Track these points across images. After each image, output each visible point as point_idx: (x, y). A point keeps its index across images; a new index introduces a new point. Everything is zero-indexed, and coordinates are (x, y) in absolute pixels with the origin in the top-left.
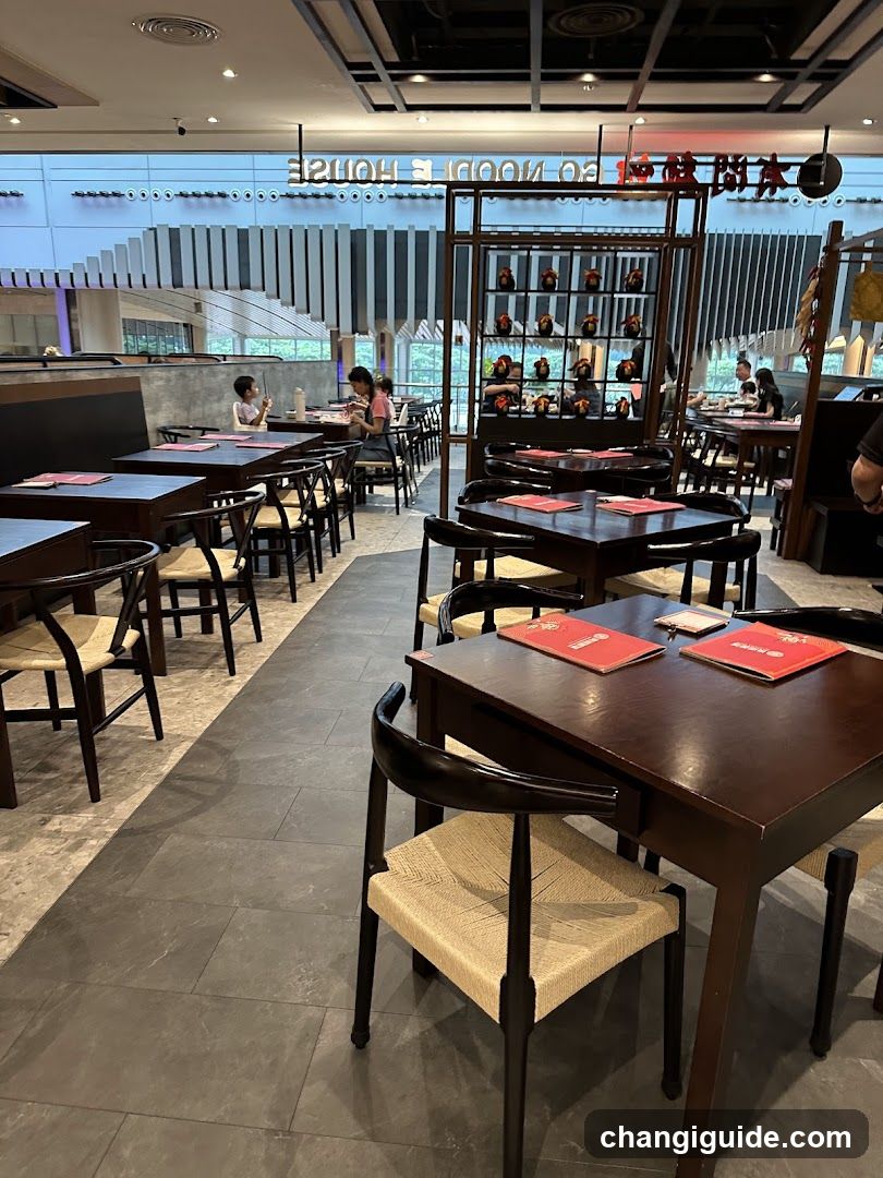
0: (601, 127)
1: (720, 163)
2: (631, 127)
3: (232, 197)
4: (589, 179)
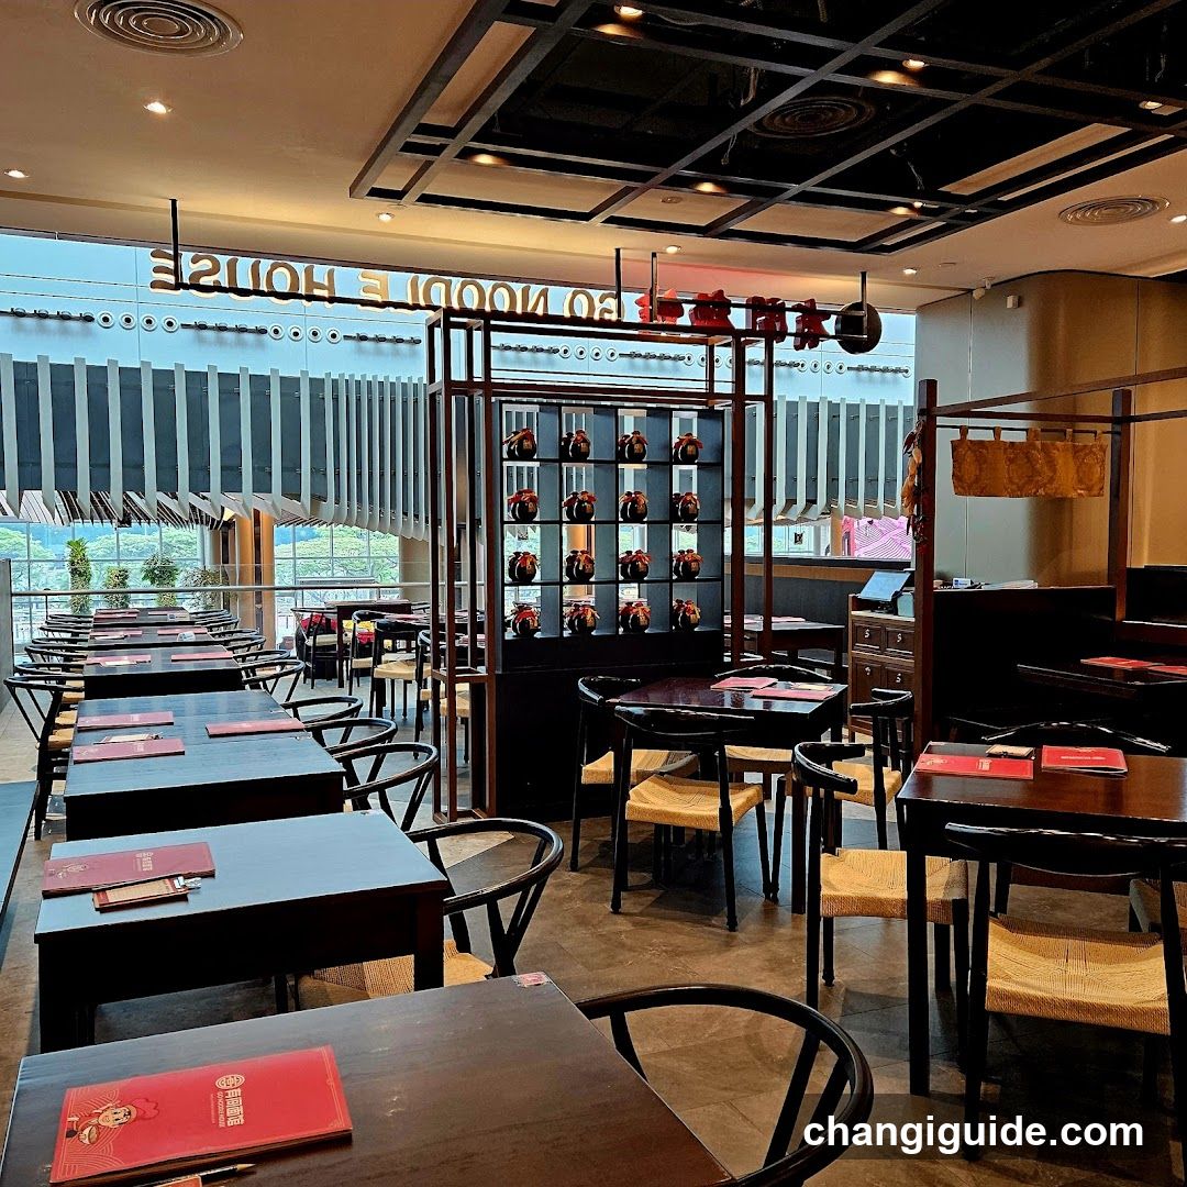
0: (618, 251)
1: (756, 305)
2: (654, 255)
3: (101, 321)
4: (607, 316)
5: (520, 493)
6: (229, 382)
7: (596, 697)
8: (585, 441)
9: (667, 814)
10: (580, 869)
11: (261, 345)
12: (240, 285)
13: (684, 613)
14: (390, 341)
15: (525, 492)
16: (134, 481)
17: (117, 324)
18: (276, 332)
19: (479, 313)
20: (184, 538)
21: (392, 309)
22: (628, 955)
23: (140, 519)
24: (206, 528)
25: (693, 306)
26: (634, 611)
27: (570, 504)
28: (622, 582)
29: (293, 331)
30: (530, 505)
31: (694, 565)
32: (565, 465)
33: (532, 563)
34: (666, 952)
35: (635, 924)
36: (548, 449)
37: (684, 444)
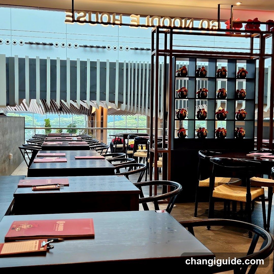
0: (219, 5)
1: (270, 23)
2: (232, 6)
3: (55, 45)
4: (214, 28)
5: (181, 89)
6: (93, 64)
7: (204, 156)
8: (205, 70)
9: (228, 195)
10: (198, 216)
11: (104, 52)
12: (92, 20)
13: (239, 132)
14: (146, 50)
15: (183, 88)
16: (64, 96)
17: (60, 46)
18: (109, 47)
19: (169, 27)
20: (80, 119)
21: (140, 27)
22: (211, 242)
23: (66, 113)
24: (86, 116)
25: (246, 24)
26: (221, 130)
27: (199, 93)
28: (217, 120)
29: (114, 47)
30: (185, 93)
31: (243, 115)
32: (197, 79)
33: (185, 113)
34: (225, 242)
35: (215, 233)
36: (191, 73)
37: (241, 72)
